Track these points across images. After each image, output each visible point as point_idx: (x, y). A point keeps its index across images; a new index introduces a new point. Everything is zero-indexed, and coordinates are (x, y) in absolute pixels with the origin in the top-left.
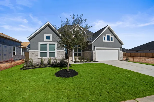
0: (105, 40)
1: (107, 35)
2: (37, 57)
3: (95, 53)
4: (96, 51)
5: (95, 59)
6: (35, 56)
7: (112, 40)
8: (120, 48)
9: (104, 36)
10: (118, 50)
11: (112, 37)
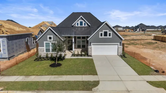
0: (101, 35)
1: (104, 31)
5: (91, 54)
7: (110, 35)
8: (119, 43)
9: (101, 32)
10: (118, 45)
11: (110, 32)
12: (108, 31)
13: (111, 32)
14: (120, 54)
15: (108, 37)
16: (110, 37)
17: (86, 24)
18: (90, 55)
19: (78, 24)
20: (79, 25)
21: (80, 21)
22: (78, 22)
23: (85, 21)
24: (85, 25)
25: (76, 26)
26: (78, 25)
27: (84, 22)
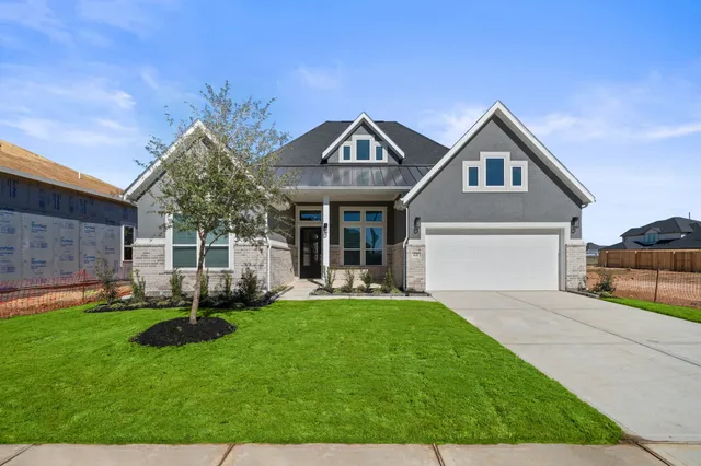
0: (473, 181)
1: (485, 155)
2: (159, 269)
3: (420, 250)
4: (426, 239)
5: (421, 281)
6: (154, 264)
8: (569, 224)
9: (473, 164)
10: (559, 232)
11: (517, 164)
12: (505, 155)
13: (524, 165)
14: (574, 284)
15: (508, 186)
16: (517, 189)
17: (385, 152)
18: (417, 287)
24: (379, 156)
27: (374, 144)
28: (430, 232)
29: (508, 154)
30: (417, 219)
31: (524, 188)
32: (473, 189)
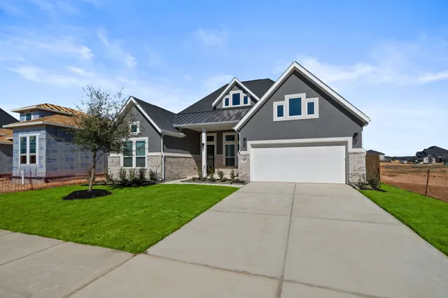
0: (280, 113)
3: (246, 158)
4: (251, 151)
5: (247, 175)
8: (351, 138)
9: (280, 103)
10: (345, 143)
11: (311, 100)
12: (303, 96)
13: (316, 101)
14: (355, 180)
15: (304, 115)
16: (311, 116)
17: (249, 99)
18: (244, 179)
19: (227, 101)
20: (231, 105)
21: (232, 93)
22: (227, 97)
23: (245, 92)
24: (246, 102)
25: (224, 106)
26: (227, 104)
27: (242, 95)
28: (253, 146)
29: (305, 94)
30: (245, 139)
31: (316, 115)
32: (281, 119)
